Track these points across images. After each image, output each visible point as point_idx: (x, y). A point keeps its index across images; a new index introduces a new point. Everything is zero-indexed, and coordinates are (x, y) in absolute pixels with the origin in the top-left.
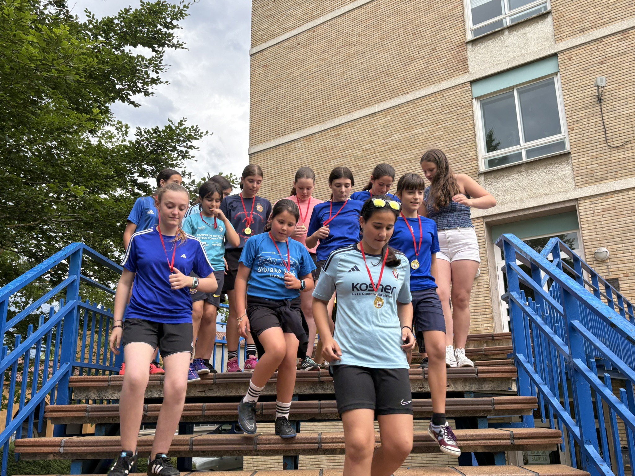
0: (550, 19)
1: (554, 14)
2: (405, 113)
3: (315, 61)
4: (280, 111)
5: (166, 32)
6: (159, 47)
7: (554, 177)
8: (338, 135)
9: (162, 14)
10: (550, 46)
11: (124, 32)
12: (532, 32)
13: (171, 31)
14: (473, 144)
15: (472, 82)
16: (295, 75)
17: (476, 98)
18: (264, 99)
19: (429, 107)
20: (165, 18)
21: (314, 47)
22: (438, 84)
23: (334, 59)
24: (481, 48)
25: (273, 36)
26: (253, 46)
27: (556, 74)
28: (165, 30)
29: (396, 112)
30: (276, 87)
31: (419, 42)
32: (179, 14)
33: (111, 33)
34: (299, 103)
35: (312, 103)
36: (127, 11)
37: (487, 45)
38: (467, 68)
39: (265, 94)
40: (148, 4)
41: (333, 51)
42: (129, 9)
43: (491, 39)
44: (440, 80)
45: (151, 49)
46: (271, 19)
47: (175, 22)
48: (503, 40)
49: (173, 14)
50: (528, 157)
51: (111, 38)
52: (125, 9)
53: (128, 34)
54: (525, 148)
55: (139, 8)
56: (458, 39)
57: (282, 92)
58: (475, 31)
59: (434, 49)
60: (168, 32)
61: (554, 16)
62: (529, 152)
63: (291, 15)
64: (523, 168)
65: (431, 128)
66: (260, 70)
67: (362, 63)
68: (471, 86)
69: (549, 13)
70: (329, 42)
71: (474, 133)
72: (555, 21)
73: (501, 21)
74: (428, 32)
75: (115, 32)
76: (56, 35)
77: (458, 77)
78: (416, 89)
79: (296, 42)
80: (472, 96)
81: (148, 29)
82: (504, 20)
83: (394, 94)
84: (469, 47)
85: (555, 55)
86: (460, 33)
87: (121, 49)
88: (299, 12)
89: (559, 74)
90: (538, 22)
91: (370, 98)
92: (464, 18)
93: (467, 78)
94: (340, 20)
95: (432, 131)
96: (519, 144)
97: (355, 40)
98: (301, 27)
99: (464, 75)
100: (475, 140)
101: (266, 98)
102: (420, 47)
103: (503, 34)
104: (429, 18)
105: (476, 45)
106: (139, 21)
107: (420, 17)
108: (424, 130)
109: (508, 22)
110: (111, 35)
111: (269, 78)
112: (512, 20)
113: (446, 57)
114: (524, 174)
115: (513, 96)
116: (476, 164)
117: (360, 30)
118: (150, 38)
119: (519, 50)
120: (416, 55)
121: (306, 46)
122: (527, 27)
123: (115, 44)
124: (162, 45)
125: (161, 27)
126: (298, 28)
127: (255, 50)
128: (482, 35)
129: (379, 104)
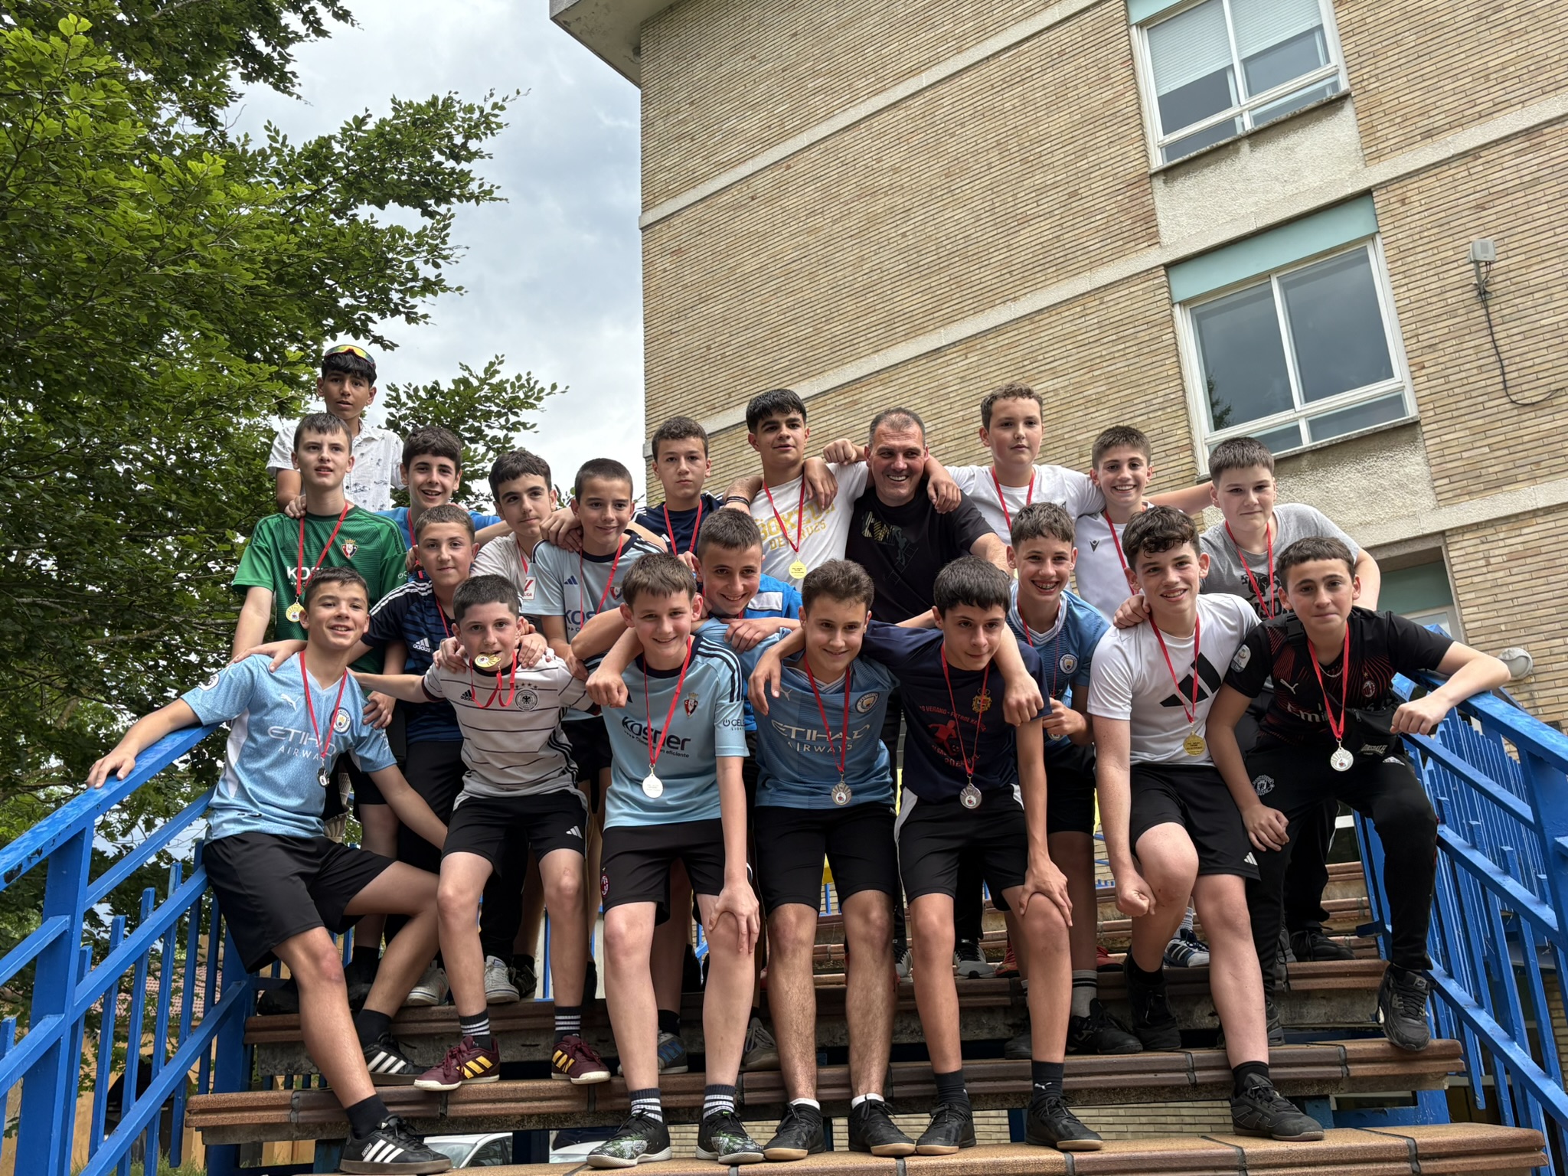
0: (1348, 111)
1: (1360, 101)
2: (1011, 345)
3: (793, 236)
4: (714, 354)
5: (453, 169)
6: (437, 204)
7: (1382, 481)
8: (855, 403)
9: (442, 126)
10: (1352, 174)
11: (354, 172)
12: (1307, 144)
13: (464, 166)
14: (1180, 412)
15: (1169, 267)
16: (747, 269)
17: (1180, 303)
18: (675, 328)
19: (1069, 328)
20: (450, 136)
21: (790, 202)
22: (1088, 274)
23: (837, 227)
24: (1187, 186)
25: (693, 182)
26: (646, 207)
27: (1372, 237)
28: (451, 164)
29: (991, 344)
30: (703, 300)
31: (1038, 179)
32: (484, 124)
33: (324, 176)
34: (760, 333)
35: (790, 331)
36: (360, 122)
37: (1200, 178)
38: (1157, 234)
39: (680, 315)
40: (410, 105)
41: (835, 210)
42: (364, 119)
43: (1208, 165)
44: (1092, 266)
45: (419, 210)
46: (686, 144)
47: (473, 145)
48: (1238, 165)
49: (470, 127)
50: (1314, 436)
51: (325, 188)
52: (356, 118)
53: (365, 177)
54: (1306, 417)
55: (389, 115)
56: (1132, 168)
57: (718, 309)
58: (1169, 149)
59: (1074, 194)
60: (458, 168)
61: (1357, 105)
62: (1317, 425)
63: (732, 132)
64: (1304, 462)
65: (1076, 377)
66: (666, 263)
67: (904, 235)
68: (1167, 276)
69: (1345, 97)
70: (826, 189)
71: (1182, 384)
72: (1360, 116)
73: (1230, 123)
74: (1059, 155)
75: (334, 173)
76: (195, 177)
77: (1134, 255)
78: (1036, 288)
79: (747, 192)
80: (1170, 298)
81: (411, 164)
82: (1238, 120)
83: (984, 303)
84: (1158, 183)
85: (1367, 193)
86: (1134, 153)
87: (350, 213)
88: (752, 124)
89: (1378, 238)
90: (1319, 120)
91: (927, 313)
92: (1141, 118)
93: (1156, 257)
94: (848, 137)
95: (1080, 385)
96: (1292, 406)
97: (885, 182)
98: (757, 159)
99: (1149, 250)
100: (1185, 402)
101: (682, 325)
102: (1042, 190)
103: (1237, 151)
104: (1060, 121)
105: (1174, 179)
106: (391, 143)
107: (1037, 121)
108: (1060, 383)
109: (1247, 124)
110: (325, 181)
111: (687, 280)
112: (1256, 119)
113: (1102, 210)
114: (1309, 477)
115: (1270, 293)
116: (1190, 459)
117: (896, 159)
118: (416, 183)
119: (1278, 187)
120: (1031, 209)
121: (770, 201)
122: (1295, 131)
123: (334, 201)
124: (443, 198)
125: (442, 158)
126: (750, 162)
127: (652, 216)
128: (1186, 157)
129: (949, 327)
